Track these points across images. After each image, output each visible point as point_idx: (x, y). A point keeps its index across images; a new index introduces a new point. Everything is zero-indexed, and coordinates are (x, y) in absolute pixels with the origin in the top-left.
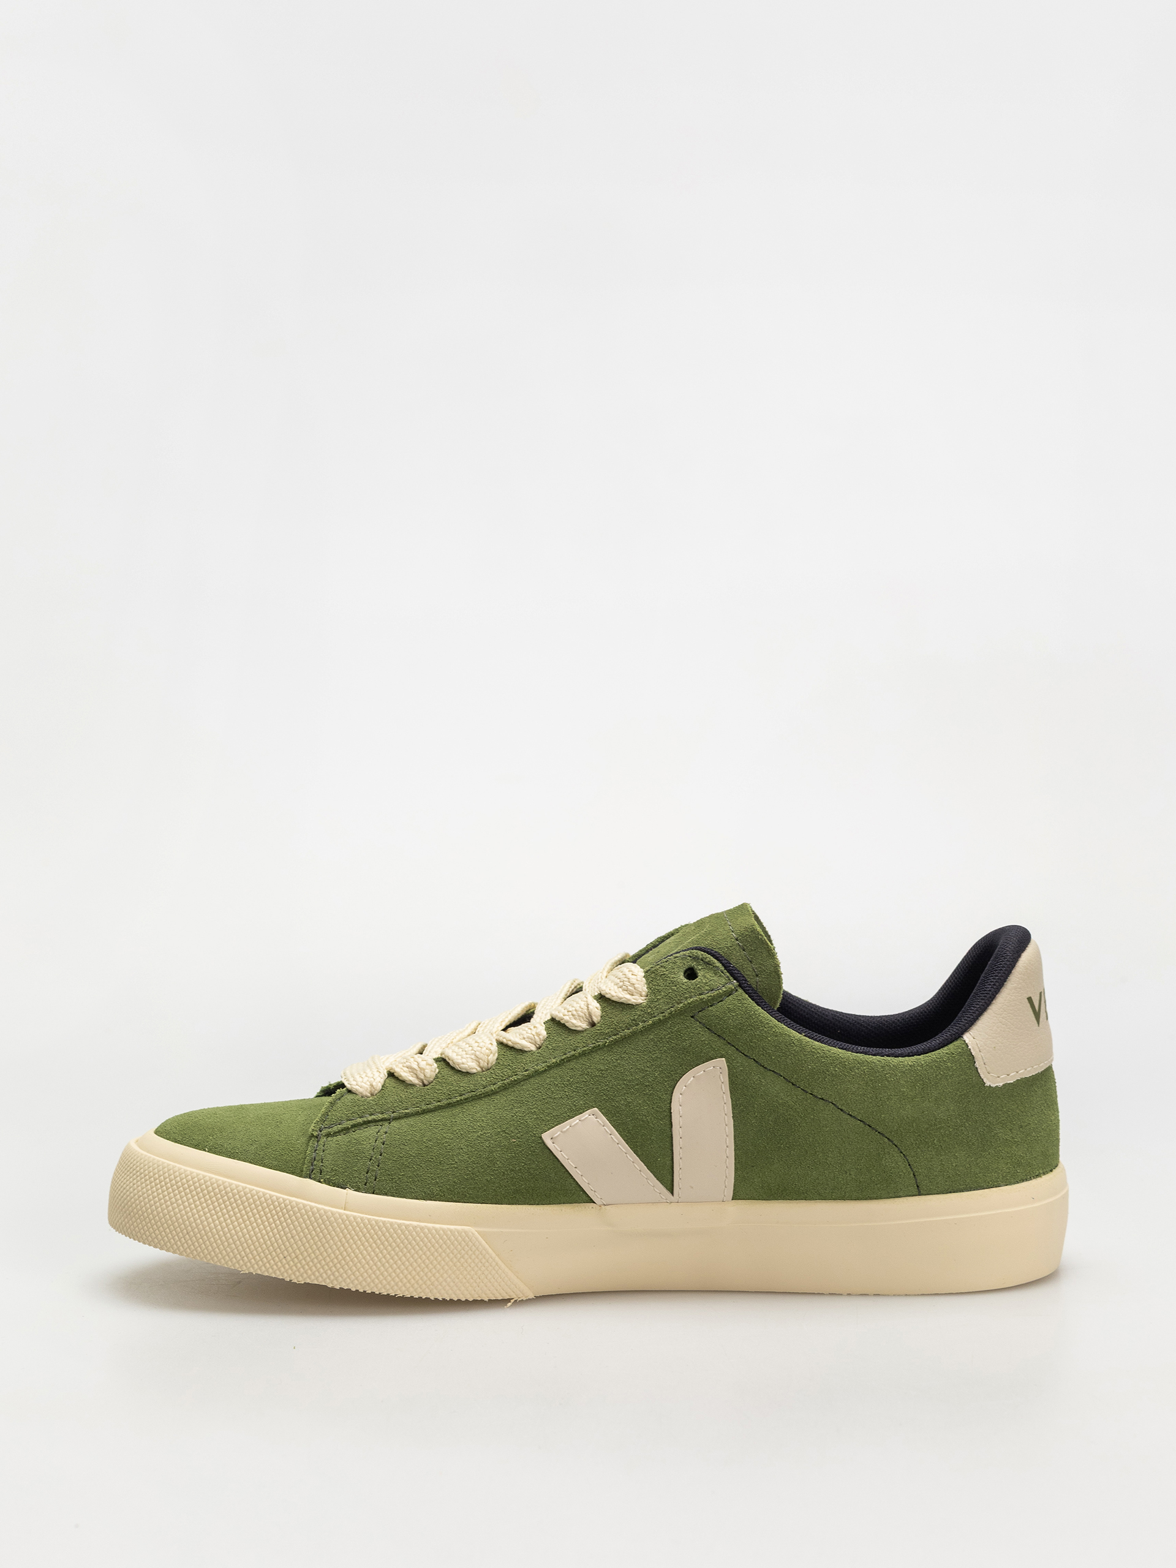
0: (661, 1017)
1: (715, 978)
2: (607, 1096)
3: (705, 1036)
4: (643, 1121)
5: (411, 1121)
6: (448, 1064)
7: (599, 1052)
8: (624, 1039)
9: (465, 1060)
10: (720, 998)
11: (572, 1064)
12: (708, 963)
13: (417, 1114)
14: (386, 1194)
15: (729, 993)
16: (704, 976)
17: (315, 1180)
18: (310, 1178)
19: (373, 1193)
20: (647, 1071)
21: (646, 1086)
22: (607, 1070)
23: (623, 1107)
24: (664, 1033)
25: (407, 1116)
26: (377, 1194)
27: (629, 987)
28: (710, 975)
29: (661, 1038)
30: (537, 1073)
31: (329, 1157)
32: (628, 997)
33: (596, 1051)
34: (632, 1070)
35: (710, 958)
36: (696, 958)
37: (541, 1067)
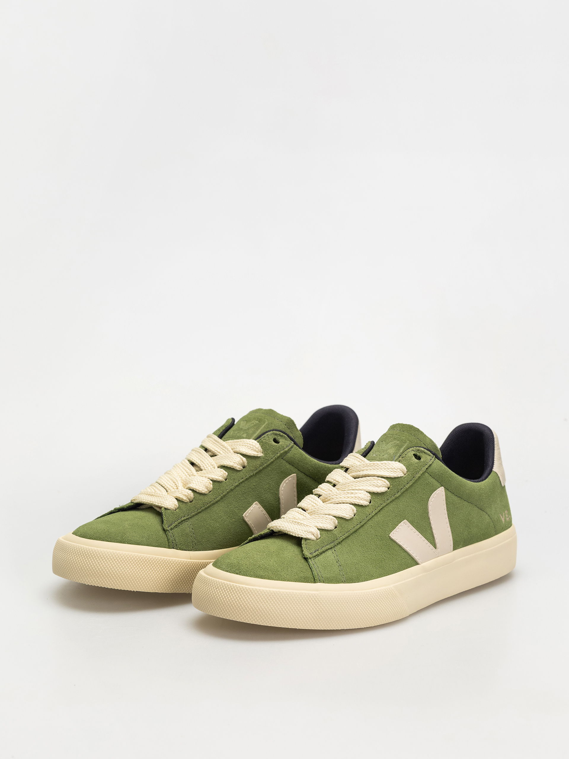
0: (272, 460)
1: (286, 442)
2: (258, 496)
3: (288, 466)
4: (271, 504)
5: (196, 517)
6: (196, 492)
7: (251, 478)
8: (260, 471)
9: (202, 489)
10: (289, 450)
11: (243, 484)
12: (282, 436)
13: (197, 514)
14: (200, 550)
15: (292, 447)
16: (282, 441)
17: (175, 549)
18: (173, 548)
19: (196, 551)
20: (270, 483)
21: (271, 489)
22: (256, 485)
23: (265, 499)
24: (274, 466)
25: (193, 516)
26: (197, 551)
27: (256, 450)
28: (284, 440)
29: (273, 469)
30: (232, 490)
31: (177, 539)
32: (257, 453)
33: (250, 478)
34: (265, 484)
35: (282, 434)
36: (276, 434)
37: (232, 487)
